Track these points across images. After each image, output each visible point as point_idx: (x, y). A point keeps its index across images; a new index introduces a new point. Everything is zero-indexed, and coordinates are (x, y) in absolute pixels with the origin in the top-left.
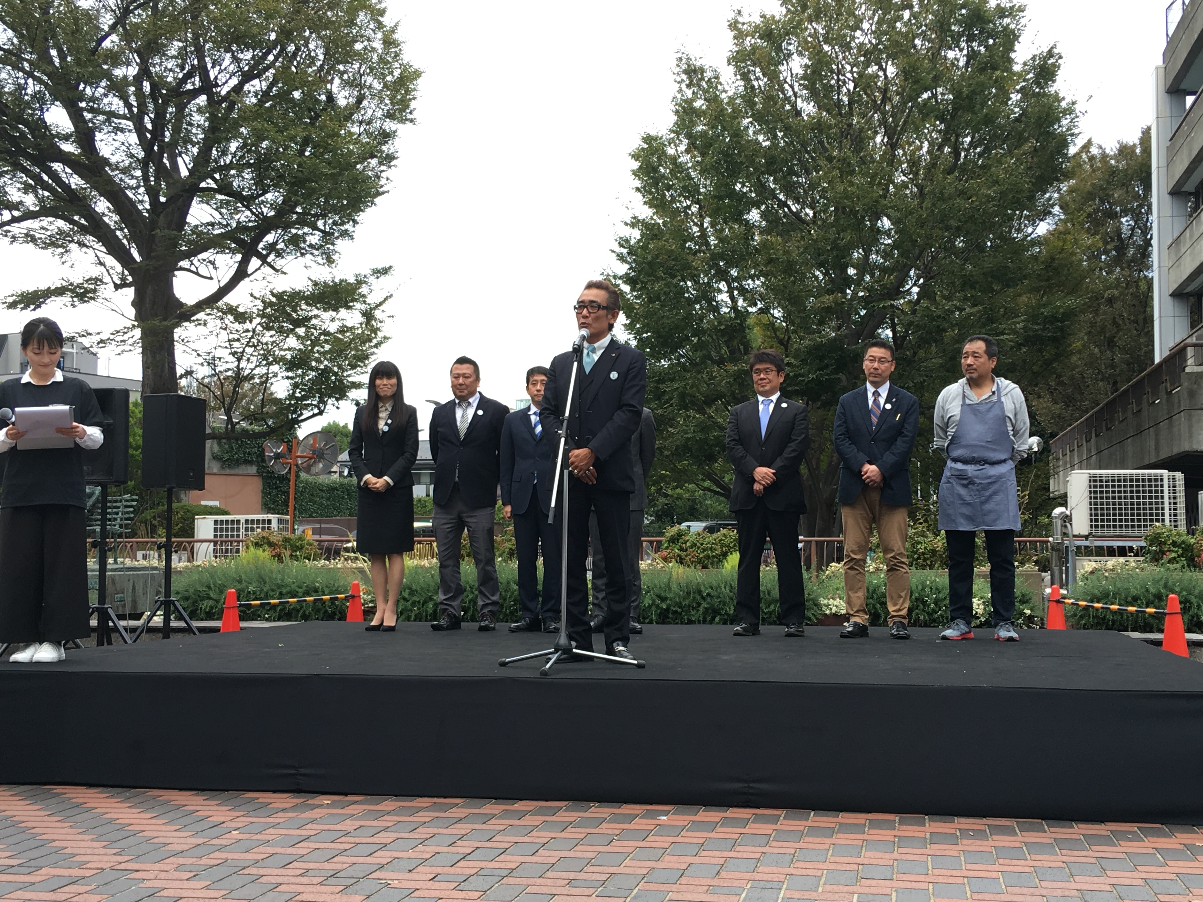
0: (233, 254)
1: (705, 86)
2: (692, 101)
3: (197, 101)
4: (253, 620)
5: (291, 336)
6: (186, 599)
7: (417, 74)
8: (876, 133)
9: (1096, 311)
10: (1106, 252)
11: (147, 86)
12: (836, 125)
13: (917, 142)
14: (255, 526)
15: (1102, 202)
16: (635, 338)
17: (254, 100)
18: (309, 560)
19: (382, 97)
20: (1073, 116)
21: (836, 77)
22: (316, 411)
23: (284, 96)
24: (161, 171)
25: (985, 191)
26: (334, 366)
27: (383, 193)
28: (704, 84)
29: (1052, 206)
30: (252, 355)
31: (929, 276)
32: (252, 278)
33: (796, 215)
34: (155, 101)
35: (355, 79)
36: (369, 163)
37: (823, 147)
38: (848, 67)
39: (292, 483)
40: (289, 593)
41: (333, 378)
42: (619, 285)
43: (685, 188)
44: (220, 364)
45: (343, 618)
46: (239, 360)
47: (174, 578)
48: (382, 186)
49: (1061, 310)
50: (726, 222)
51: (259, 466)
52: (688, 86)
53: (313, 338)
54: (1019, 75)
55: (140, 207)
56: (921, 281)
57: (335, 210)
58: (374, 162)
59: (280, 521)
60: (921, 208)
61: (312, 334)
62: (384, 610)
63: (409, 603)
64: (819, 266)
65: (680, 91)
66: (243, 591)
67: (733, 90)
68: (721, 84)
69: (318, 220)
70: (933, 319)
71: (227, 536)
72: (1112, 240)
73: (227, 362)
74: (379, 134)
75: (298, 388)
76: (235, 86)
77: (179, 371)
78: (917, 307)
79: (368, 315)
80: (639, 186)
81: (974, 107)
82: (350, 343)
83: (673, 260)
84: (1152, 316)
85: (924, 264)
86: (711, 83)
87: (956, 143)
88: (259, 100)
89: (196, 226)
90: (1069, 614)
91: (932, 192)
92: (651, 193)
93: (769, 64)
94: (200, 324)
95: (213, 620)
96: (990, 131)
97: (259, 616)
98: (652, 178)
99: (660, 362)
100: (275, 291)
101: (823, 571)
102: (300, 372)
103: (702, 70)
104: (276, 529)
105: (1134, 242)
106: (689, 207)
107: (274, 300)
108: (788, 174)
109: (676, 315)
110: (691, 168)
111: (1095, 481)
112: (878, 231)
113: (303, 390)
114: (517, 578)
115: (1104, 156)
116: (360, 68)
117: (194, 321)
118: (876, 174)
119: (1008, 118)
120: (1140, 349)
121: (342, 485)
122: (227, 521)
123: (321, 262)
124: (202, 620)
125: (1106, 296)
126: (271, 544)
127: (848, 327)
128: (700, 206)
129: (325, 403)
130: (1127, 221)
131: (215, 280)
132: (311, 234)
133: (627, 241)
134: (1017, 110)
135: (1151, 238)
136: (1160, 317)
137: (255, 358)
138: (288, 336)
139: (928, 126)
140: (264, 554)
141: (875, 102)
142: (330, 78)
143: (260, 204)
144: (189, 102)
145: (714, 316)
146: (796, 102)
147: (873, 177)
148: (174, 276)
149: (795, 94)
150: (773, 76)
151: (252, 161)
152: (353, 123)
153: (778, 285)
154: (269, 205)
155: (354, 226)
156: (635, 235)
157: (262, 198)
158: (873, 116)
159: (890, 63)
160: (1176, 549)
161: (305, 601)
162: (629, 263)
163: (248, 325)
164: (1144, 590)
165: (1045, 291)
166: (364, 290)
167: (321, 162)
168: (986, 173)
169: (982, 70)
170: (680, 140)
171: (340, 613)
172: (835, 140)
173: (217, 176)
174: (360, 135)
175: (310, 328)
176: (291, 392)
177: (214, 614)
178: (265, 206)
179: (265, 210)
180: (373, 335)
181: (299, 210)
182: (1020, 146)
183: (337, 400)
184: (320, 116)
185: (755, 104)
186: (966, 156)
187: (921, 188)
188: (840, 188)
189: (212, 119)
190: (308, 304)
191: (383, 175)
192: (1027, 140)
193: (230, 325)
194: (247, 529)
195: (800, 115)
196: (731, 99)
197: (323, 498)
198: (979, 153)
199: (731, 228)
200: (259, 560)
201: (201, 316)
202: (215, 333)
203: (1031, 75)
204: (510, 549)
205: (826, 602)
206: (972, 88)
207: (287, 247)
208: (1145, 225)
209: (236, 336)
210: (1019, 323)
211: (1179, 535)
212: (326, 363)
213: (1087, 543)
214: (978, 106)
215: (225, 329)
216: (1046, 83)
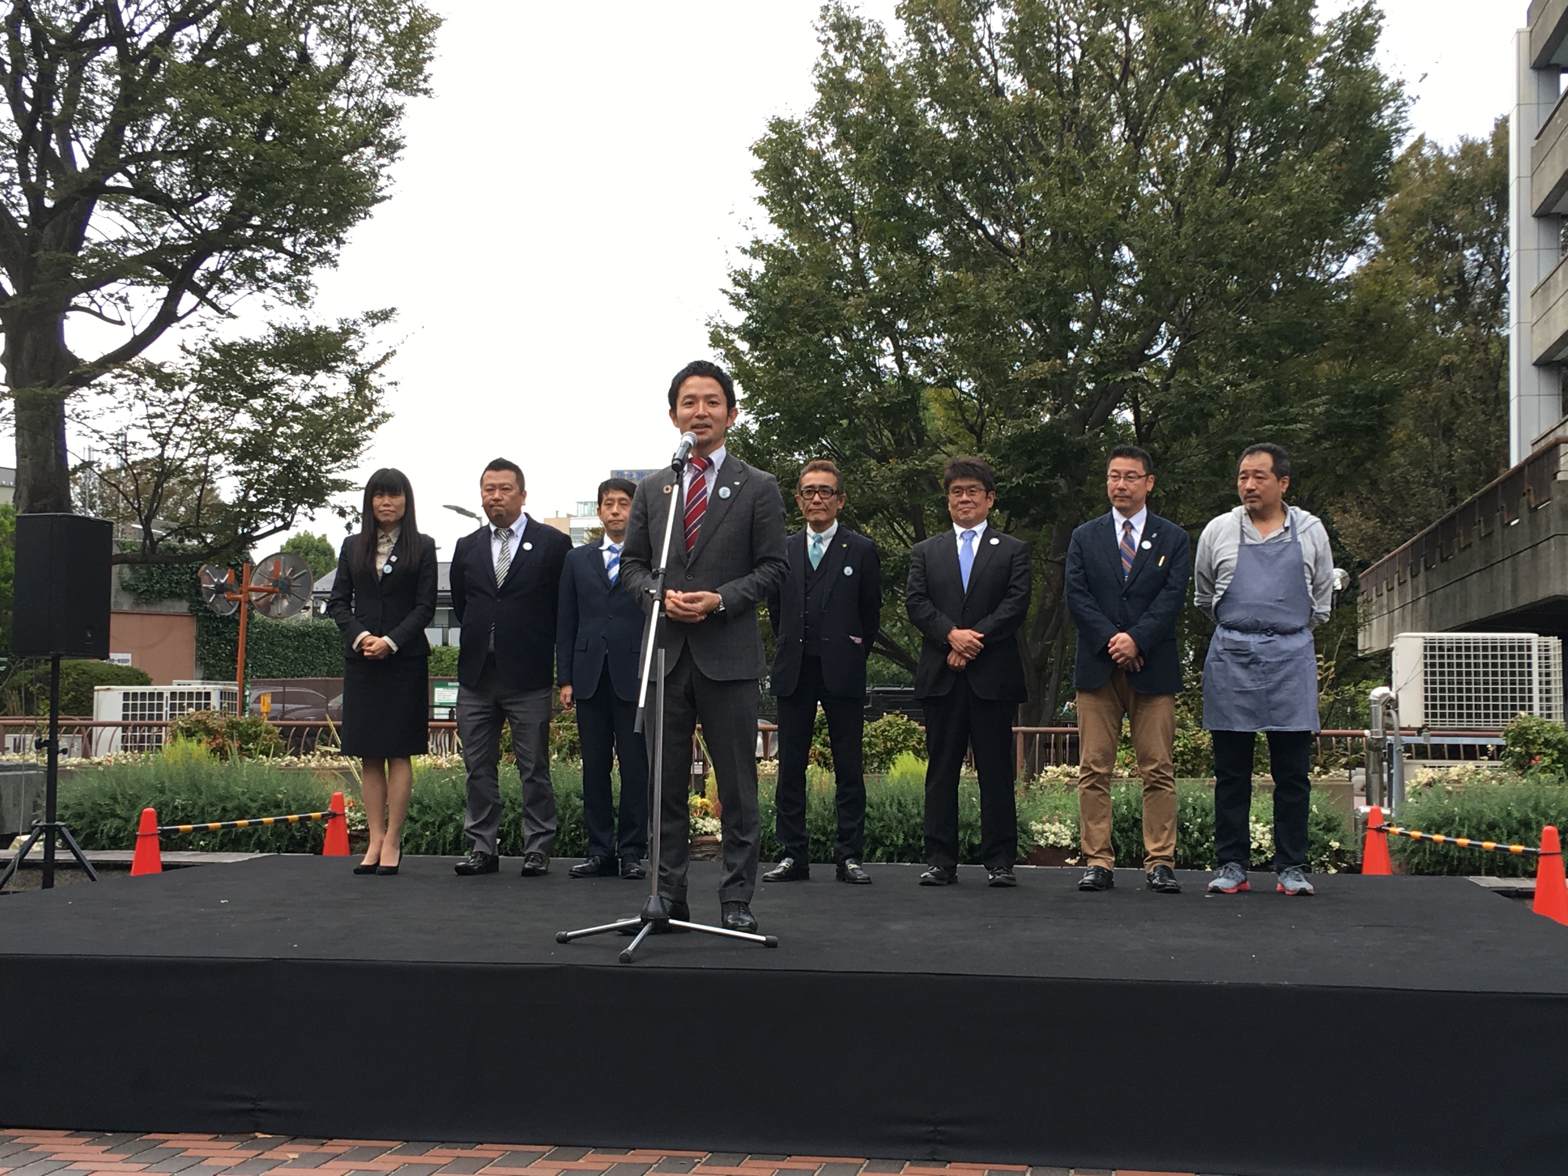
0: (156, 285)
1: (863, 49)
2: (844, 70)
3: (103, 57)
4: (181, 849)
5: (242, 410)
6: (80, 816)
7: (436, 22)
8: (1112, 122)
9: (1427, 386)
10: (1442, 300)
11: (26, 34)
12: (1055, 112)
13: (1172, 135)
14: (186, 702)
15: (1437, 225)
16: (757, 420)
17: (188, 57)
18: (268, 756)
19: (381, 55)
20: (1399, 103)
21: (1055, 39)
22: (279, 523)
23: (234, 50)
24: (46, 160)
25: (1270, 211)
26: (308, 456)
27: (383, 198)
28: (861, 46)
29: (1366, 233)
30: (182, 438)
31: (1188, 335)
32: (183, 323)
33: (995, 240)
34: (38, 55)
35: (341, 27)
36: (362, 153)
37: (1036, 142)
38: (1073, 25)
39: (242, 628)
40: (237, 808)
41: (305, 474)
42: (733, 341)
43: (831, 200)
44: (134, 451)
45: (317, 849)
46: (163, 445)
47: (61, 784)
48: (381, 189)
49: (1379, 388)
50: (891, 249)
51: (191, 601)
52: (838, 49)
53: (275, 413)
54: (1322, 41)
55: (14, 214)
56: (1177, 342)
57: (312, 223)
58: (369, 151)
59: (223, 695)
60: (1178, 234)
61: (274, 408)
62: (381, 843)
63: (418, 825)
64: (1028, 319)
65: (825, 55)
66: (167, 805)
67: (905, 56)
68: (886, 46)
69: (284, 237)
70: (1194, 398)
71: (142, 717)
72: (1451, 282)
73: (145, 449)
74: (378, 111)
75: (252, 488)
76: (160, 35)
77: (73, 461)
78: (1171, 381)
79: (359, 381)
80: (765, 195)
81: (1256, 87)
82: (332, 422)
83: (813, 305)
84: (1507, 394)
85: (1181, 315)
86: (872, 45)
87: (1229, 141)
88: (195, 58)
89: (100, 244)
90: (1395, 848)
91: (1195, 212)
92: (782, 206)
93: (957, 18)
94: (104, 392)
95: (121, 849)
96: (1278, 123)
97: (191, 843)
98: (783, 183)
99: (793, 455)
100: (218, 343)
101: (1034, 779)
102: (255, 464)
103: (859, 26)
104: (218, 709)
105: (1483, 286)
106: (837, 227)
107: (217, 356)
108: (985, 181)
109: (817, 387)
110: (840, 170)
111: (1433, 649)
112: (1116, 268)
113: (259, 491)
114: (581, 788)
115: (1441, 158)
116: (348, 13)
117: (95, 386)
118: (1114, 184)
119: (1306, 104)
120: (1490, 442)
121: (316, 628)
122: (143, 694)
123: (288, 299)
124: (103, 848)
125: (1441, 363)
126: (210, 732)
127: (1071, 408)
128: (854, 226)
129: (293, 512)
130: (1472, 255)
131: (128, 325)
132: (275, 258)
133: (746, 276)
134: (1317, 92)
135: (1507, 280)
136: (1519, 395)
137: (188, 443)
138: (237, 411)
139: (1188, 112)
140: (199, 749)
141: (1112, 76)
142: (303, 25)
143: (196, 213)
144: (90, 58)
145: (873, 388)
146: (996, 75)
147: (1109, 189)
148: (66, 317)
149: (995, 62)
150: (963, 36)
151: (185, 148)
152: (340, 92)
153: (968, 346)
154: (210, 215)
155: (338, 247)
156: (758, 267)
157: (200, 204)
158: (1108, 98)
159: (1133, 20)
160: (1550, 751)
161: (262, 823)
162: (749, 310)
163: (177, 394)
164: (1504, 814)
165: (1354, 359)
166: (353, 343)
167: (288, 153)
168: (1272, 186)
169: (1268, 34)
170: (825, 128)
171: (314, 839)
172: (1052, 132)
173: (132, 169)
174: (348, 111)
175: (271, 399)
176: (242, 494)
177: (121, 840)
178: (205, 217)
179: (204, 222)
180: (366, 411)
181: (256, 221)
182: (1322, 147)
183: (311, 506)
184: (289, 83)
185: (937, 76)
186: (1243, 160)
187: (1178, 206)
188: (1060, 203)
189: (126, 83)
190: (268, 363)
191: (384, 171)
192: (1332, 137)
193: (150, 394)
194: (173, 707)
195: (1003, 95)
196: (901, 70)
197: (288, 647)
198: (1262, 154)
199: (899, 260)
200: (191, 758)
201: (106, 378)
202: (126, 404)
203: (1339, 42)
204: (571, 741)
205: (1039, 827)
206: (1254, 61)
207: (238, 277)
208: (1499, 261)
209: (159, 410)
210: (1318, 406)
211: (1554, 729)
212: (294, 451)
213: (1420, 740)
214: (1263, 88)
215: (143, 399)
216: (1361, 55)
